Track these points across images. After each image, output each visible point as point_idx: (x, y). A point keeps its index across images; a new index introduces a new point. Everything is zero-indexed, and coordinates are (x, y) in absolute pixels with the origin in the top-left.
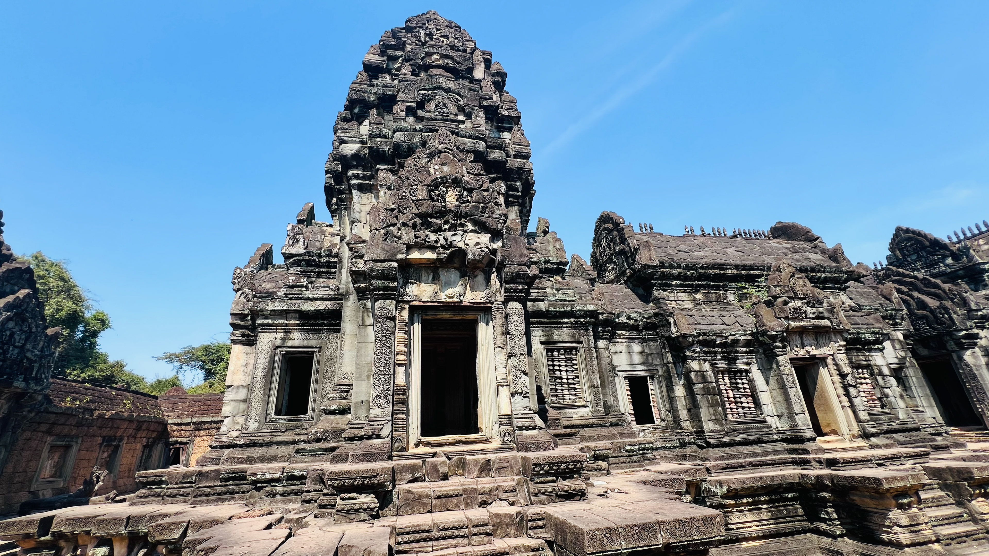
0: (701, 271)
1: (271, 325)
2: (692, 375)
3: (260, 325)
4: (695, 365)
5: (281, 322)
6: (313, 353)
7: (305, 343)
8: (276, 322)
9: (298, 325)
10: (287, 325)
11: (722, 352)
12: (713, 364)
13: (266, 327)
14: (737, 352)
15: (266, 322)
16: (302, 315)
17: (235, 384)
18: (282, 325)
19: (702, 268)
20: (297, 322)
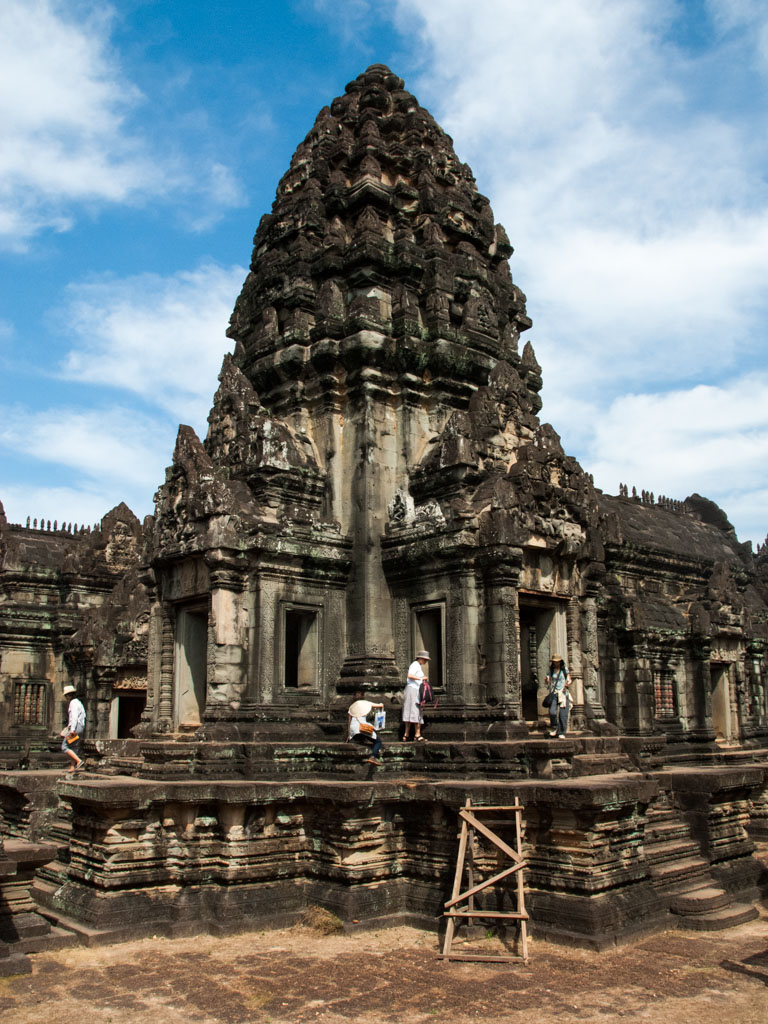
0: (651, 556)
1: (274, 570)
2: (638, 673)
3: (264, 569)
4: (640, 663)
5: (286, 568)
6: (316, 612)
7: (309, 599)
8: (281, 567)
9: (301, 574)
10: (292, 573)
11: (661, 652)
12: (652, 663)
13: (271, 573)
14: (671, 652)
15: (271, 566)
16: (307, 562)
17: (228, 642)
18: (286, 572)
19: (653, 553)
20: (302, 570)
